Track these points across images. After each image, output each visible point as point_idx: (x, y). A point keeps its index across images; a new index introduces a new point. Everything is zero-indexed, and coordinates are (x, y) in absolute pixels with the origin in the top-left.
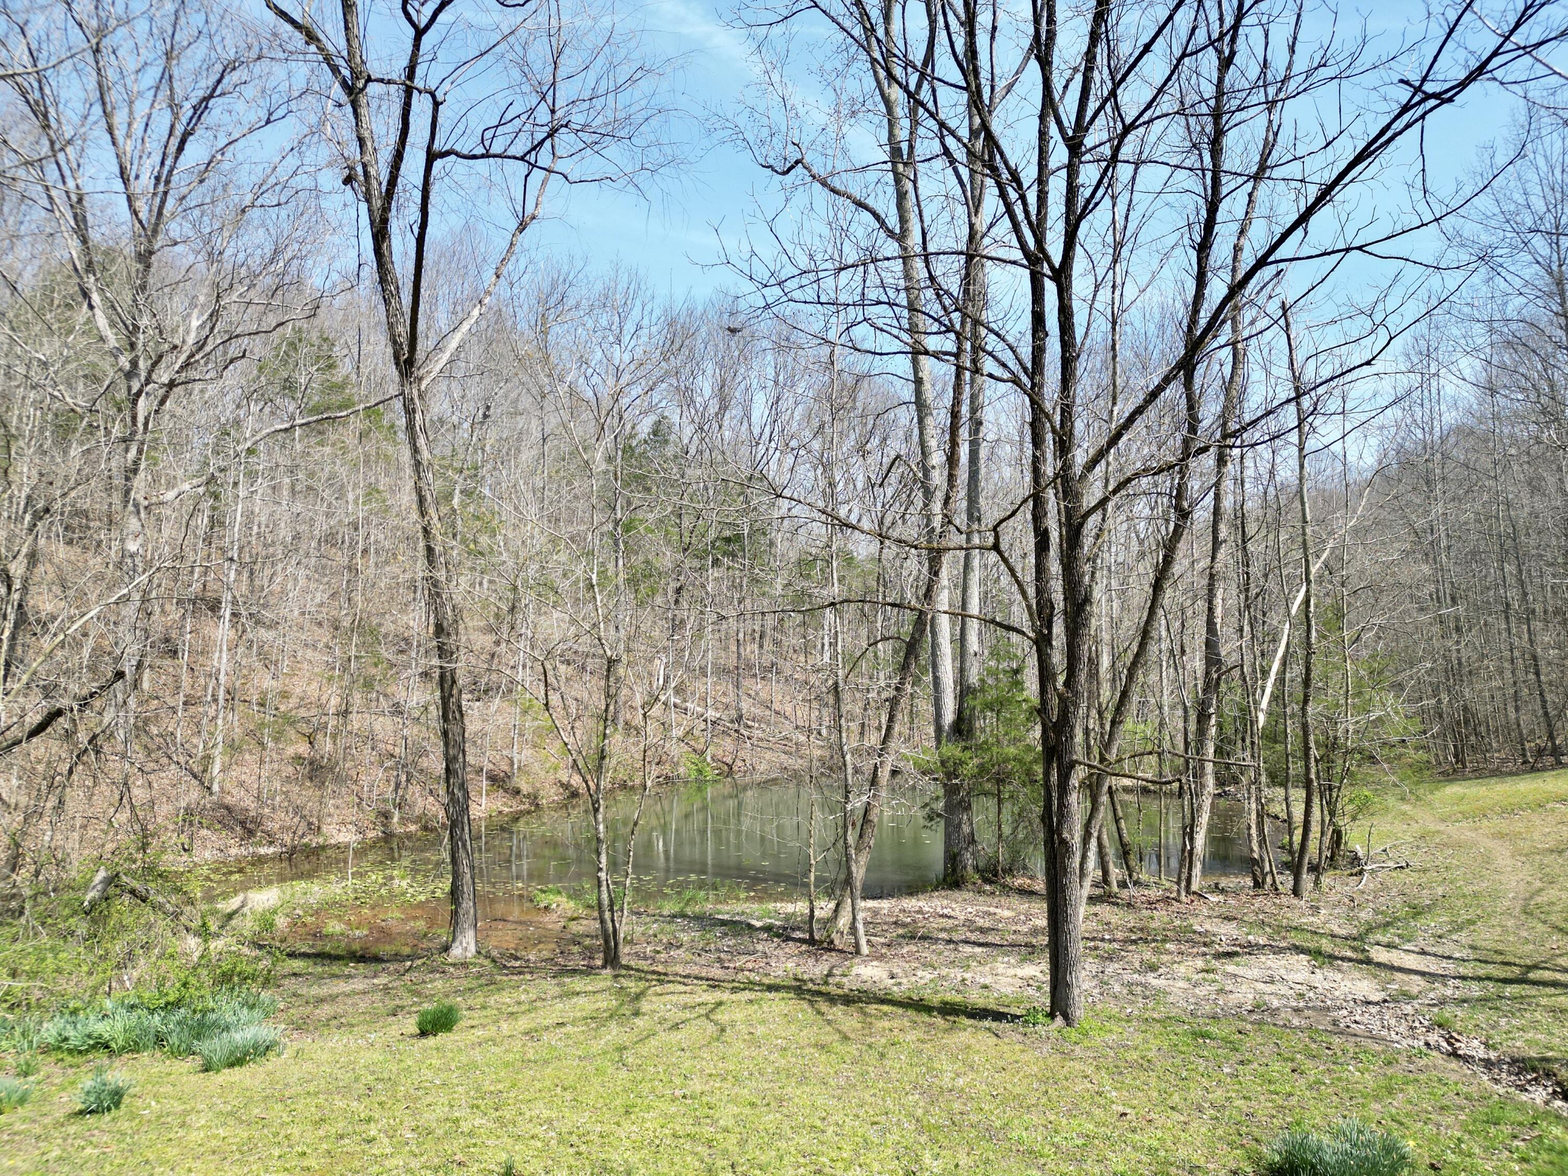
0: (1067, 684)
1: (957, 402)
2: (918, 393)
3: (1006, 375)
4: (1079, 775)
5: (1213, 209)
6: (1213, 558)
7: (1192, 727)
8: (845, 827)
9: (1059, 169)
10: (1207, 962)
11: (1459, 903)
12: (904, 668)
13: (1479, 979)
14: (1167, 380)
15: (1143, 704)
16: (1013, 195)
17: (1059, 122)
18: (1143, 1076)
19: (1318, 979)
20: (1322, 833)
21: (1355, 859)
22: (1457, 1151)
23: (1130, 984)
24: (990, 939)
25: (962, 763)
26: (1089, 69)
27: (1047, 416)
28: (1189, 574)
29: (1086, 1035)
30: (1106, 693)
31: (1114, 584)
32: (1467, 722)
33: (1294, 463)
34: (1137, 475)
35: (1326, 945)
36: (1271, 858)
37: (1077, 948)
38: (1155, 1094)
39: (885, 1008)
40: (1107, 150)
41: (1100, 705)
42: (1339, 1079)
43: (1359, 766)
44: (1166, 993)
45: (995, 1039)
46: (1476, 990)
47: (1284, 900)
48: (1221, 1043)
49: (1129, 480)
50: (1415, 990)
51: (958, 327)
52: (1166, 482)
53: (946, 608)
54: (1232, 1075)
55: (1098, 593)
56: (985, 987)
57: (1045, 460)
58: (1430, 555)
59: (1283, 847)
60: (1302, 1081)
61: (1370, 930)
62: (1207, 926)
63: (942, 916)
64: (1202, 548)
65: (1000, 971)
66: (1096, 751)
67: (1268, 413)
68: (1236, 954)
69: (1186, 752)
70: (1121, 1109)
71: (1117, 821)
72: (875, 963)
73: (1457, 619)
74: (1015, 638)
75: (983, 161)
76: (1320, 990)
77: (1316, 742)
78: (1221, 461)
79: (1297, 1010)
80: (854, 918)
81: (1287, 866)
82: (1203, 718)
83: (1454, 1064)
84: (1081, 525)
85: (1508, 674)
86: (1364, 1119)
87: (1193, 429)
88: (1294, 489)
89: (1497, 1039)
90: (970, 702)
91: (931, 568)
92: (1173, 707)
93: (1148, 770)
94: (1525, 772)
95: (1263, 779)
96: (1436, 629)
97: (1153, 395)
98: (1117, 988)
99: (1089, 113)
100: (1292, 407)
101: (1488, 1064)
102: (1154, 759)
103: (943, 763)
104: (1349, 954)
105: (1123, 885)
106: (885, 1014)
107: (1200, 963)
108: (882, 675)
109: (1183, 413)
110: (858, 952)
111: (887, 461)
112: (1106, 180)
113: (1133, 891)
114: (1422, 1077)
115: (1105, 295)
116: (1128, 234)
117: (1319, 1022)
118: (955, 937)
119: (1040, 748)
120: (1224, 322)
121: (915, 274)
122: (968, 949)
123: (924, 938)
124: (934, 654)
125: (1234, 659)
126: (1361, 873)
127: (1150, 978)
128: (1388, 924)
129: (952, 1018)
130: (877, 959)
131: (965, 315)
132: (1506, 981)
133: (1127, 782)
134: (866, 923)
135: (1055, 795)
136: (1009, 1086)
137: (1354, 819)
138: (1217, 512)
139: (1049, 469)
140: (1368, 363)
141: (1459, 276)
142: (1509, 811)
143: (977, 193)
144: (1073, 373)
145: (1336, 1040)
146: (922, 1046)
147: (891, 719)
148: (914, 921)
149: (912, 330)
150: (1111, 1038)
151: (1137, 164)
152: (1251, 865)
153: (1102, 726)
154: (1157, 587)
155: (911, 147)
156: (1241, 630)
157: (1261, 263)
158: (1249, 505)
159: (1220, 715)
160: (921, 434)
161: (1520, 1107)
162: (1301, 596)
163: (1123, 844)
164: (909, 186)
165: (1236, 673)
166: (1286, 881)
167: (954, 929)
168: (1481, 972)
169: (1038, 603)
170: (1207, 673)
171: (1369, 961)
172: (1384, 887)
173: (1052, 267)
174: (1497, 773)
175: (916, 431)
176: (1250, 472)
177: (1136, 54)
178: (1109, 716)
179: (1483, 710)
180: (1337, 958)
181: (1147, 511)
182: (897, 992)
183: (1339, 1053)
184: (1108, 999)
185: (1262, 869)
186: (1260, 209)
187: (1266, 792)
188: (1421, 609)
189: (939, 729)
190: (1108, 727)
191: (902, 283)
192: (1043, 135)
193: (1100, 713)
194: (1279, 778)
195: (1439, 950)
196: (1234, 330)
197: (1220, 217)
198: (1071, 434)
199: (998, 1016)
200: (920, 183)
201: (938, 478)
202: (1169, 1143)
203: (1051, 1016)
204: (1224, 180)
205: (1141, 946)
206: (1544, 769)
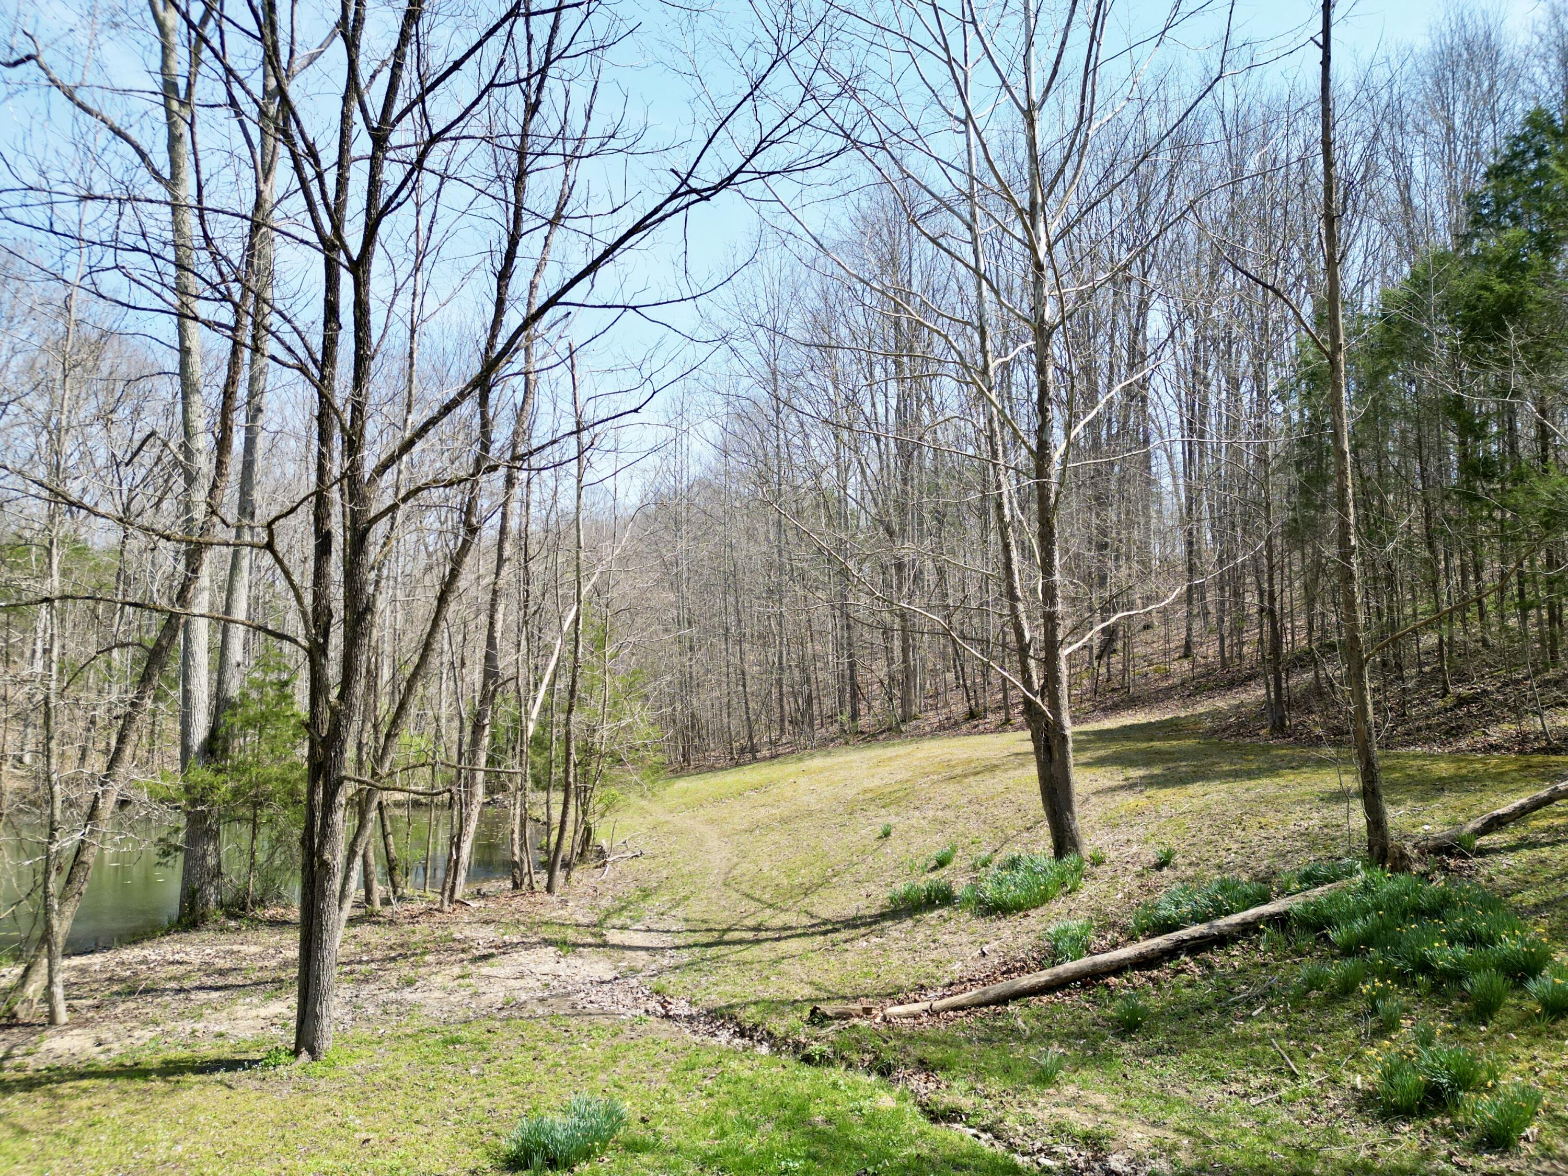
0: (341, 697)
1: (231, 381)
2: (184, 365)
3: (292, 361)
4: (348, 790)
5: (514, 242)
6: (497, 574)
7: (467, 739)
8: (47, 873)
9: (361, 158)
10: (464, 967)
11: (678, 883)
12: (145, 679)
13: (689, 946)
14: (462, 395)
15: (420, 717)
16: (309, 172)
17: (364, 110)
18: (389, 1095)
19: (562, 969)
20: (576, 832)
21: (601, 853)
22: (664, 1101)
23: (385, 1003)
24: (231, 980)
25: (212, 787)
26: (397, 67)
27: (336, 412)
28: (473, 589)
29: (333, 1066)
30: (385, 706)
31: (400, 595)
32: (693, 726)
33: (573, 493)
34: (427, 486)
35: (571, 935)
36: (529, 859)
37: (331, 975)
38: (402, 1112)
39: (85, 1083)
40: (413, 153)
41: (376, 718)
42: (573, 1058)
43: (610, 768)
44: (421, 1006)
45: (227, 1092)
46: (685, 956)
47: (539, 898)
48: (471, 1046)
49: (419, 489)
50: (640, 965)
51: (237, 298)
52: (456, 496)
53: (205, 611)
54: (478, 1076)
55: (381, 603)
56: (221, 1035)
57: (331, 459)
58: (674, 586)
59: (541, 848)
60: (542, 1068)
61: (607, 917)
62: (467, 932)
63: (172, 963)
64: (487, 564)
65: (239, 1015)
66: (368, 766)
67: (553, 442)
68: (491, 955)
69: (459, 762)
70: (364, 1136)
71: (385, 837)
72: (76, 1032)
73: (691, 640)
74: (287, 646)
75: (276, 123)
76: (563, 978)
77: (577, 748)
78: (510, 482)
79: (542, 1000)
80: (51, 981)
81: (543, 865)
82: (478, 728)
83: (666, 1025)
84: (367, 530)
85: (724, 686)
86: (592, 1091)
87: (485, 448)
88: (572, 516)
89: (699, 996)
90: (227, 718)
91: (188, 566)
92: (450, 720)
93: (421, 782)
94: (731, 767)
95: (529, 784)
96: (676, 648)
97: (447, 409)
98: (371, 1010)
99: (396, 112)
100: (573, 440)
101: (690, 1019)
102: (427, 770)
103: (188, 789)
104: (590, 940)
105: (386, 902)
106: (85, 1091)
107: (457, 970)
108: (115, 688)
109: (476, 432)
110: (52, 1020)
111: (138, 437)
112: (410, 184)
113: (396, 906)
114: (641, 1041)
115: (404, 301)
116: (432, 244)
117: (559, 1008)
118: (187, 984)
119: (306, 766)
120: (517, 350)
121: (186, 230)
122: (202, 996)
123: (146, 991)
124: (186, 664)
125: (511, 671)
126: (604, 865)
127: (408, 995)
128: (623, 908)
129: (175, 1078)
130: (79, 1026)
131: (246, 289)
132: (708, 945)
133: (399, 796)
134: (68, 985)
135: (318, 814)
136: (239, 1140)
137: (603, 816)
138: (503, 531)
139: (336, 468)
140: (636, 411)
141: (708, 348)
142: (718, 800)
143: (268, 159)
144: (367, 372)
145: (573, 1022)
146: (131, 1118)
147: (122, 739)
148: (135, 974)
149: (181, 290)
150: (357, 1064)
151: (444, 177)
152: (512, 868)
153: (377, 739)
154: (442, 600)
155: (189, 86)
156: (519, 645)
157: (552, 302)
158: (532, 528)
159: (494, 725)
160: (185, 411)
161: (710, 1050)
162: (572, 616)
163: (390, 860)
164: (184, 129)
165: (511, 686)
166: (541, 878)
167: (187, 975)
168: (691, 941)
169: (315, 610)
170: (485, 685)
171: (605, 945)
172: (622, 875)
173: (349, 258)
174: (712, 769)
175: (179, 408)
176: (535, 497)
177: (445, 69)
178: (384, 730)
179: (706, 716)
180: (579, 945)
181: (437, 525)
182: (104, 1061)
183: (575, 1034)
184: (360, 1023)
185: (521, 870)
186: (555, 253)
187: (531, 797)
188: (666, 630)
189: (186, 749)
190: (382, 741)
191: (169, 236)
192: (345, 118)
193: (375, 727)
194: (541, 784)
195: (661, 926)
196: (527, 361)
197: (520, 250)
198: (361, 435)
199: (232, 1065)
200: (197, 129)
201: (204, 464)
202: (411, 1158)
203: (296, 1053)
204: (525, 217)
205: (401, 963)
206: (744, 764)
